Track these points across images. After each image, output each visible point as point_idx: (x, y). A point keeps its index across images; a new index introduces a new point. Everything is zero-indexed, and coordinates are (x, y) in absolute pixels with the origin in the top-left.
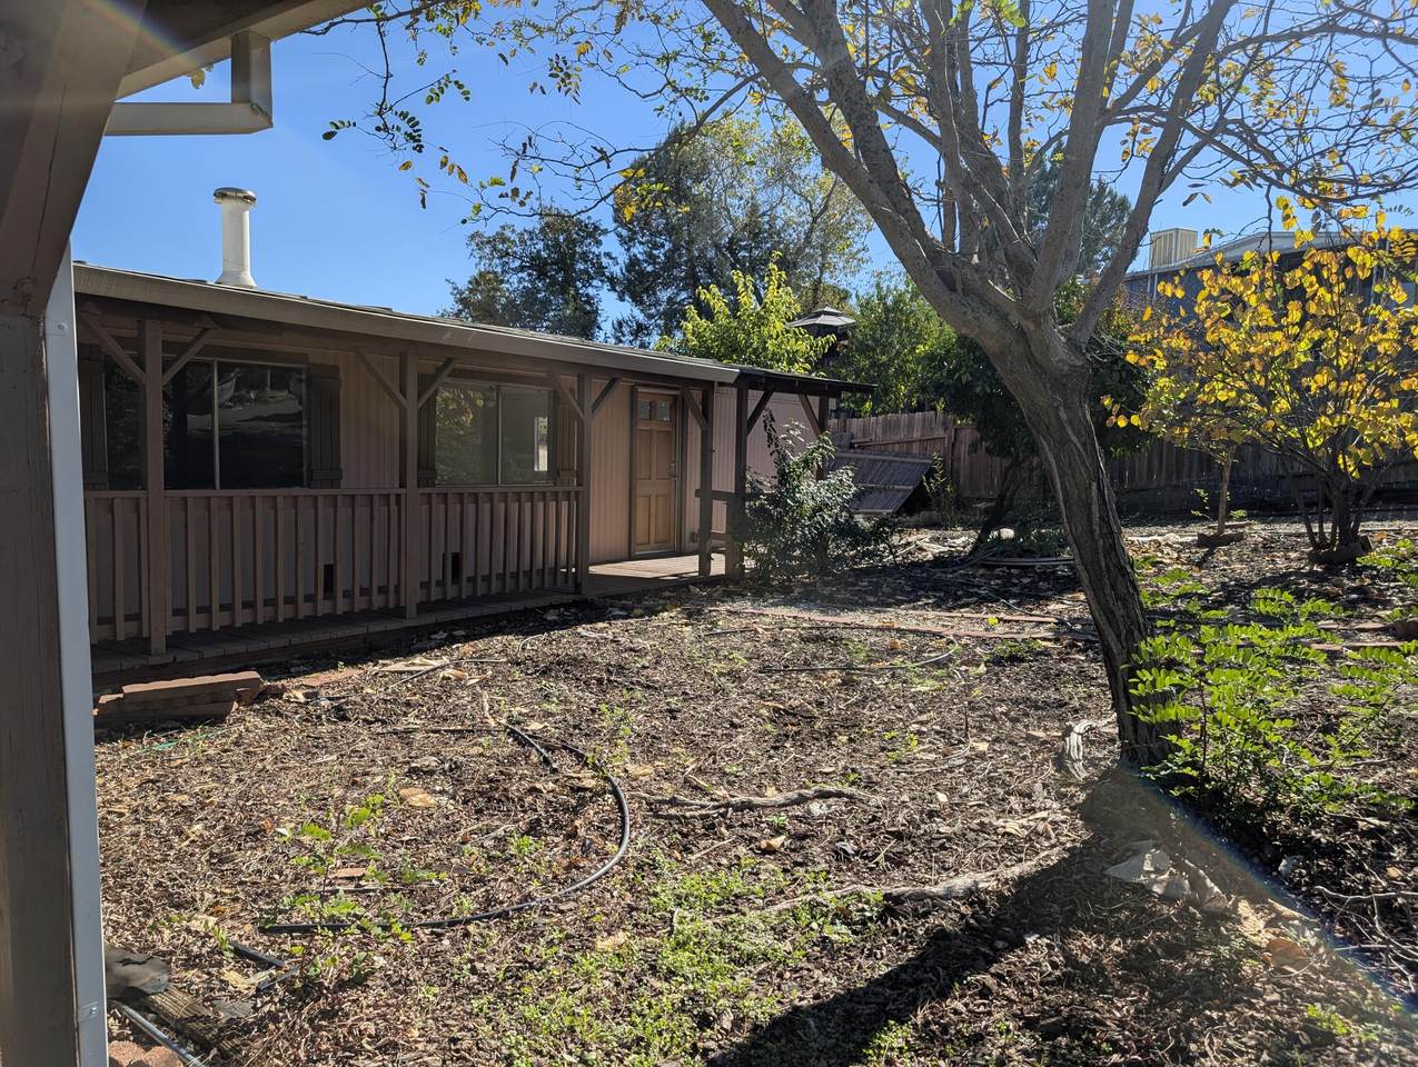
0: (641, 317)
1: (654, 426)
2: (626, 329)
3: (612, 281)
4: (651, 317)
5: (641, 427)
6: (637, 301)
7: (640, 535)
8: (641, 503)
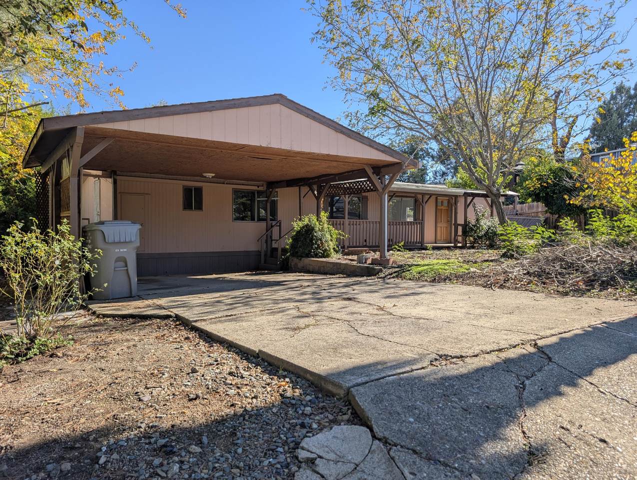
0: (444, 169)
1: (442, 208)
2: (438, 174)
3: (433, 157)
4: (449, 169)
5: (439, 208)
6: (443, 163)
7: (439, 238)
8: (439, 229)
